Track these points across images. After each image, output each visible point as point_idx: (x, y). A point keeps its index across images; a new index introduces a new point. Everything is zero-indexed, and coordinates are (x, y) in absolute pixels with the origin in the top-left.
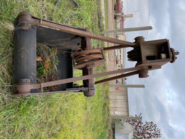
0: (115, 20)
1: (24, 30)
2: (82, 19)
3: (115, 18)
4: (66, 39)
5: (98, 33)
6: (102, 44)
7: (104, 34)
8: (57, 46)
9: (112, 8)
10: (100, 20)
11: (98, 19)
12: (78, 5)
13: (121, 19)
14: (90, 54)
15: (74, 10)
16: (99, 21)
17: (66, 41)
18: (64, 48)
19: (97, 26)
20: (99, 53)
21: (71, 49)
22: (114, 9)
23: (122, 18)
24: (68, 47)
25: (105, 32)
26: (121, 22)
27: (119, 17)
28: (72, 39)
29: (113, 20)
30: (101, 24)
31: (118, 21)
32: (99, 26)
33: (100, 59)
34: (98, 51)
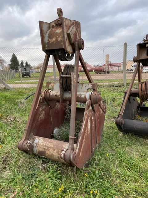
0: (110, 73)
1: (124, 123)
2: (114, 99)
3: (108, 72)
4: (130, 107)
5: (125, 87)
6: (135, 85)
7: (126, 83)
8: (134, 115)
9: (100, 75)
10: (115, 85)
11: (114, 88)
12: (104, 100)
13: (109, 67)
14: (142, 90)
15: (107, 103)
16: (115, 87)
17: (131, 107)
18: (136, 111)
19: (119, 88)
20: (142, 85)
21: (138, 106)
22: (100, 74)
23: (109, 65)
24: (136, 108)
25: (125, 82)
26: (112, 66)
27: (108, 69)
28: (130, 103)
29: (110, 75)
30: (118, 86)
31: (111, 70)
32: (119, 87)
33: (146, 84)
34: (140, 85)
